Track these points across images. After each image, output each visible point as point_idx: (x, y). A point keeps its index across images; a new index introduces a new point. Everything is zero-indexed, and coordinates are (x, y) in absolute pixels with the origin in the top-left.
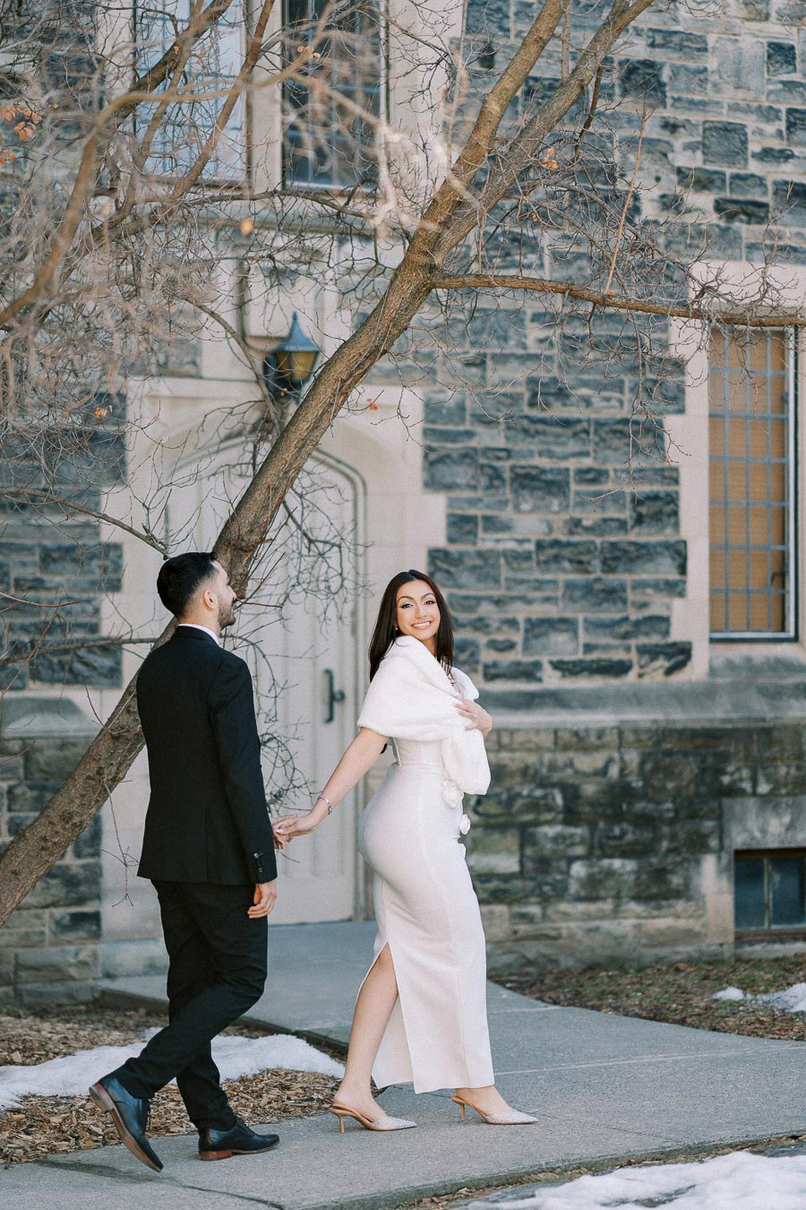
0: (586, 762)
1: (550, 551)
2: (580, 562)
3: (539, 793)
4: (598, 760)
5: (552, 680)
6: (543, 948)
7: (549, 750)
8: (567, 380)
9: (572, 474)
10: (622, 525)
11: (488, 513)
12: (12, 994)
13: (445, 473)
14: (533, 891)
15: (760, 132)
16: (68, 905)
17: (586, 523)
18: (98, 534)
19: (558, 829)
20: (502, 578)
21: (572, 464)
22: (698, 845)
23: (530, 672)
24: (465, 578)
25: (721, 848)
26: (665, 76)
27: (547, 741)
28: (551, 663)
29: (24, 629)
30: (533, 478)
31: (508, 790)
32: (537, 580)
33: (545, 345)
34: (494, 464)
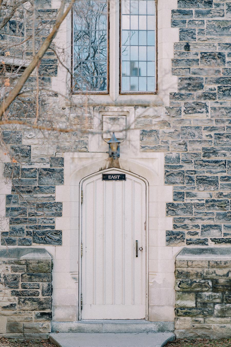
0: (220, 272)
1: (211, 203)
2: (222, 207)
3: (203, 281)
4: (225, 271)
5: (211, 245)
6: (203, 332)
7: (207, 267)
8: (217, 148)
9: (219, 178)
11: (188, 191)
12: (22, 336)
13: (171, 179)
14: (200, 313)
16: (40, 310)
17: (224, 194)
18: (54, 199)
19: (210, 293)
20: (193, 211)
21: (219, 175)
23: (204, 242)
24: (179, 212)
27: (206, 265)
28: (211, 239)
29: (31, 227)
30: (204, 180)
31: (191, 280)
32: (206, 213)
33: (209, 137)
34: (190, 175)
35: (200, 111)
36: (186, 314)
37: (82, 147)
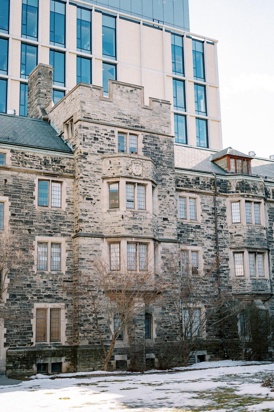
0: (20, 355)
1: (18, 333)
2: (21, 334)
3: (15, 358)
4: (22, 355)
5: (17, 346)
8: (20, 316)
9: (20, 325)
10: (26, 330)
11: (11, 330)
13: (6, 326)
14: (14, 368)
15: (42, 290)
17: (22, 330)
19: (17, 362)
20: (12, 336)
22: (33, 363)
23: (15, 346)
24: (8, 336)
25: (36, 363)
26: (32, 285)
27: (16, 353)
30: (16, 326)
31: (12, 358)
32: (16, 336)
33: (18, 313)
34: (12, 325)
35: (15, 304)
36: (10, 369)
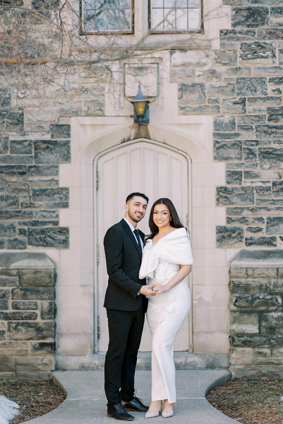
1: (280, 186)
3: (268, 297)
5: (281, 245)
6: (270, 368)
7: (274, 278)
11: (248, 170)
12: (14, 375)
13: (224, 152)
14: (265, 342)
16: (39, 339)
18: (58, 184)
19: (280, 314)
20: (255, 198)
23: (270, 242)
24: (235, 199)
27: (273, 274)
28: (280, 237)
29: (25, 224)
30: (270, 153)
31: (252, 296)
32: (273, 200)
33: (276, 92)
34: (250, 147)
35: (263, 55)
36: (245, 344)
37: (96, 109)
